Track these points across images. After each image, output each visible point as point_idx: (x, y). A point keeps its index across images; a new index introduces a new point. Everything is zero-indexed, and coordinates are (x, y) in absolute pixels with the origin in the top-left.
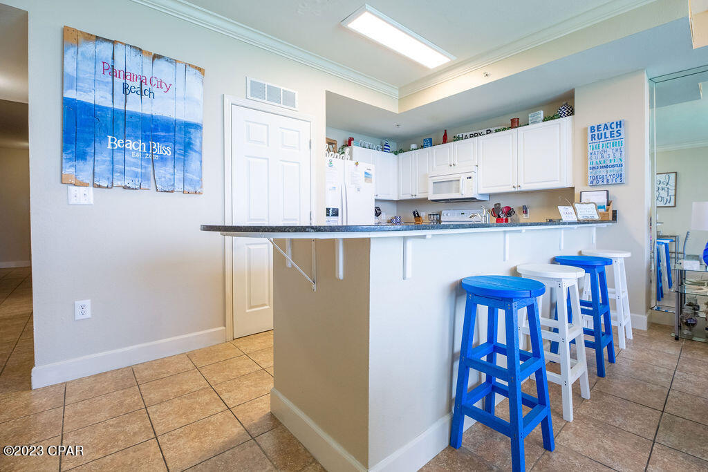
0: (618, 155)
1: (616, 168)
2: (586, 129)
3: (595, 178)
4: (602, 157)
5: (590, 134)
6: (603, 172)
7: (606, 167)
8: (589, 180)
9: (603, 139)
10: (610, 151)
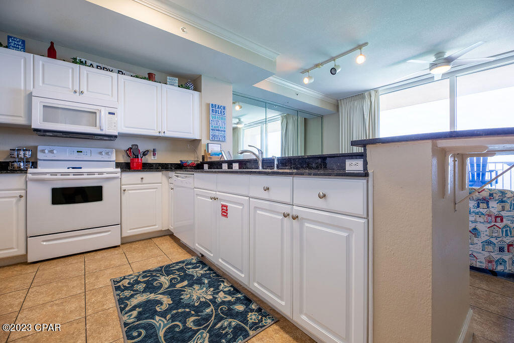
0: (223, 124)
1: (223, 132)
2: (209, 104)
3: (214, 136)
4: (217, 124)
5: (211, 109)
6: (217, 133)
7: (219, 130)
8: (211, 137)
9: (217, 114)
10: (220, 122)
